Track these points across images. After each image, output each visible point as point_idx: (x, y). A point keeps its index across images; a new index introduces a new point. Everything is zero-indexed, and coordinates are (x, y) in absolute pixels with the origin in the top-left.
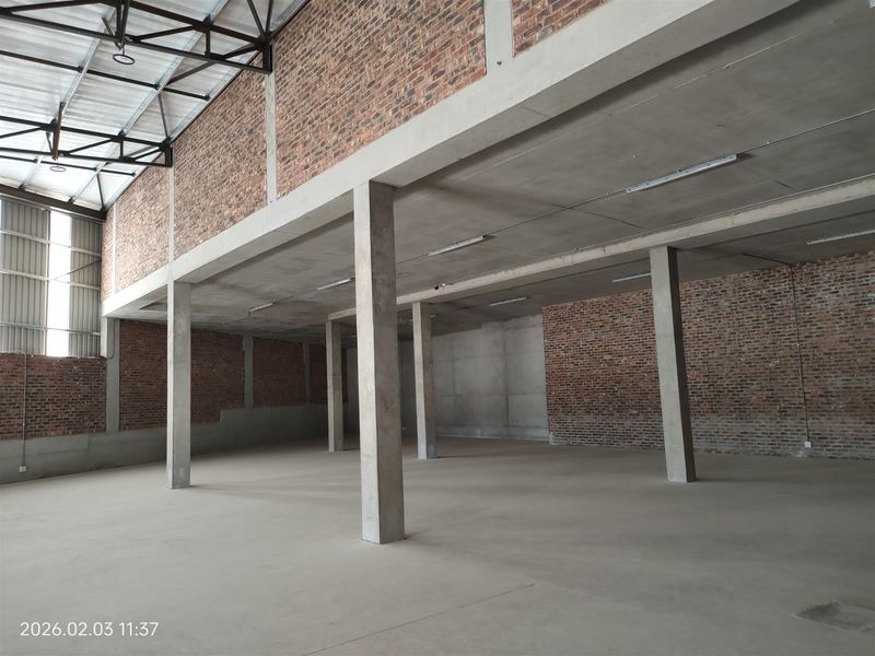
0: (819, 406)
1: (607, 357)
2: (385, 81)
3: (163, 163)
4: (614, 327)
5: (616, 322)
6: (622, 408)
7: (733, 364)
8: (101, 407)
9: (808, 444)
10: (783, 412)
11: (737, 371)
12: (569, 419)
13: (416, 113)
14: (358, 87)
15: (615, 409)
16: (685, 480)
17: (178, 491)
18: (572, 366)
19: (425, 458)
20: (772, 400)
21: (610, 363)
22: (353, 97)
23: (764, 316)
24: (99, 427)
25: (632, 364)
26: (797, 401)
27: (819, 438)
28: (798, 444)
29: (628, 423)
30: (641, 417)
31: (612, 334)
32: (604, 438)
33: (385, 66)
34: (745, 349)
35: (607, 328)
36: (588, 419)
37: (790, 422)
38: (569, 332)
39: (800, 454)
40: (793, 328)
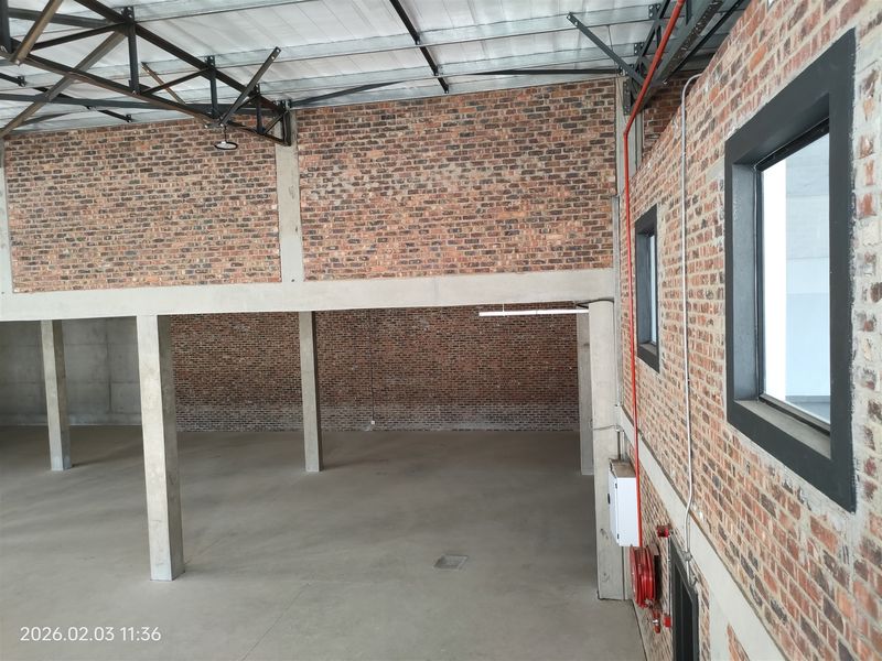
0: (380, 397)
1: (227, 357)
2: (177, 245)
4: (233, 332)
5: (235, 328)
6: (238, 400)
7: (326, 367)
9: (373, 422)
10: (359, 401)
11: (329, 372)
12: (187, 409)
13: (211, 282)
14: (141, 236)
15: (232, 400)
16: (318, 470)
18: (191, 362)
19: (61, 469)
20: (352, 393)
21: (229, 362)
22: (134, 242)
23: (349, 334)
25: (249, 363)
26: (368, 393)
27: (379, 418)
28: (366, 422)
29: (243, 411)
30: (255, 406)
31: (231, 338)
32: (222, 424)
33: (176, 234)
34: (335, 357)
35: (227, 332)
36: (206, 408)
37: (362, 408)
38: (188, 332)
39: (368, 429)
40: (367, 344)
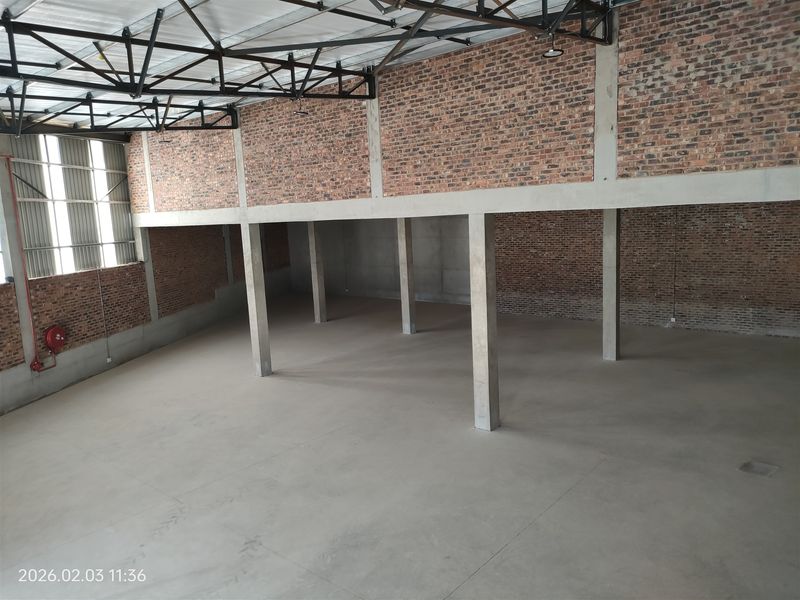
0: (682, 296)
1: (534, 251)
2: (502, 151)
3: (230, 124)
4: (540, 229)
5: (542, 225)
6: (542, 289)
7: (627, 263)
8: (146, 302)
9: (673, 320)
10: (659, 297)
11: (630, 268)
13: (530, 184)
14: (474, 146)
15: (537, 289)
16: (614, 359)
17: (267, 379)
18: (504, 255)
19: (409, 333)
20: (653, 289)
21: (535, 255)
22: (468, 151)
23: (653, 232)
24: (147, 319)
25: (553, 257)
26: (670, 291)
27: (681, 316)
28: (666, 319)
29: (547, 299)
30: (557, 296)
31: (538, 234)
33: (502, 142)
34: (637, 253)
35: (535, 229)
36: (515, 295)
37: (663, 305)
39: (667, 326)
40: (673, 242)
